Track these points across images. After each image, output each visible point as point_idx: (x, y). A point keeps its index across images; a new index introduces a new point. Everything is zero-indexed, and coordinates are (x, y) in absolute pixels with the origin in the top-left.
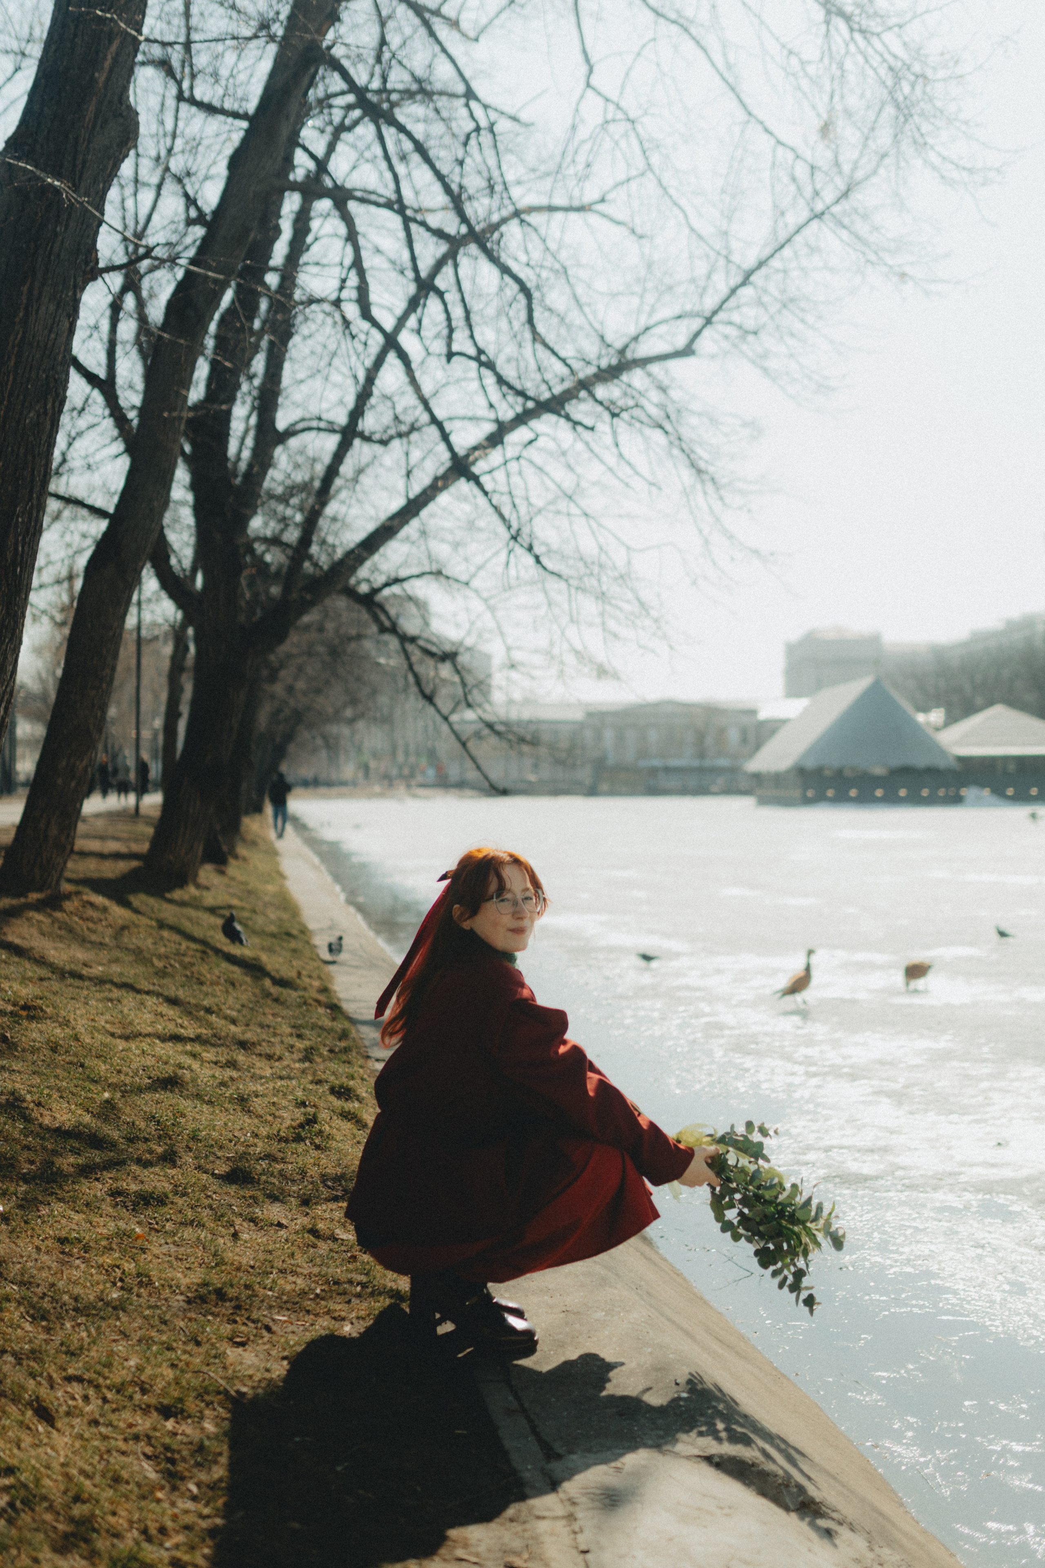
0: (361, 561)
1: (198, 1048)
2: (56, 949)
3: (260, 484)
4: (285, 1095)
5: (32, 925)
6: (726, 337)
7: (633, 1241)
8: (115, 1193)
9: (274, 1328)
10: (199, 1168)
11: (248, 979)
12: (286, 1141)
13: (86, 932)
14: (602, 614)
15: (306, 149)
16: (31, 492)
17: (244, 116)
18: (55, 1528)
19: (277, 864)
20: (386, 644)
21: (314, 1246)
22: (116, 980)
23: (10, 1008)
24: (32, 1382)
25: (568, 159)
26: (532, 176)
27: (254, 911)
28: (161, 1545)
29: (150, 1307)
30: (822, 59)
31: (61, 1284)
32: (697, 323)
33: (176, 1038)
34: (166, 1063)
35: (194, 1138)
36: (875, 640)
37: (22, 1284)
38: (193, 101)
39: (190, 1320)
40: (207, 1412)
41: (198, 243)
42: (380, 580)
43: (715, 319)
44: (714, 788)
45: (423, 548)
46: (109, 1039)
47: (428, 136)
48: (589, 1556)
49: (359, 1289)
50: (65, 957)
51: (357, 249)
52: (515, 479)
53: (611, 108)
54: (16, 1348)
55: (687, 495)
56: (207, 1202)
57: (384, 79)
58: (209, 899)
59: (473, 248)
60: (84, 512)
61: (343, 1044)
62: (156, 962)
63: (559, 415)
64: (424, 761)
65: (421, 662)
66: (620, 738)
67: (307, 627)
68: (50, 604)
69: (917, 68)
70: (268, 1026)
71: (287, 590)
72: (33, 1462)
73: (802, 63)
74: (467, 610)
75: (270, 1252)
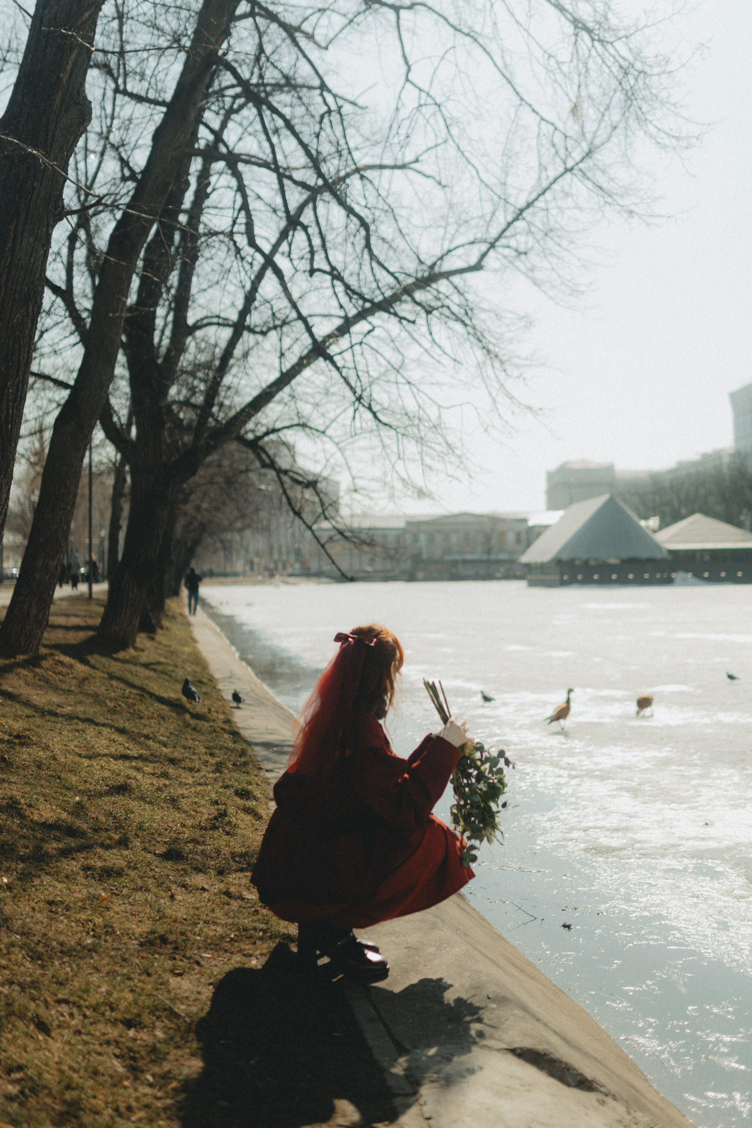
0: (249, 416)
1: (140, 764)
2: (37, 695)
3: (176, 364)
4: (203, 796)
5: (20, 678)
6: (505, 257)
7: (453, 898)
8: (86, 868)
9: (202, 963)
10: (145, 849)
11: (174, 715)
12: (206, 829)
13: (58, 683)
14: (421, 453)
15: (207, 126)
16: (18, 371)
17: (163, 103)
18: (54, 1108)
19: (191, 632)
20: (265, 475)
21: (228, 904)
22: (81, 716)
23: (7, 738)
24: (33, 1004)
25: (394, 132)
26: (367, 143)
27: (176, 666)
28: (129, 1119)
29: (114, 949)
30: (571, 61)
31: (50, 934)
32: (484, 247)
33: (125, 757)
34: (118, 775)
35: (140, 828)
36: (610, 469)
37: (22, 934)
38: (125, 93)
39: (143, 958)
40: (158, 1024)
41: (131, 193)
42: (263, 430)
43: (497, 244)
44: (498, 575)
45: (293, 407)
46: (77, 759)
47: (294, 117)
48: (431, 1122)
49: (261, 934)
50: (44, 700)
51: (245, 197)
52: (358, 358)
53: (424, 95)
54: (21, 980)
55: (481, 369)
56: (151, 874)
57: (261, 77)
58: (144, 658)
59: (327, 196)
60: (51, 384)
61: (243, 760)
62: (108, 702)
63: (390, 313)
64: (292, 558)
65: (292, 488)
66: (431, 539)
67: (210, 464)
68: (26, 450)
69: (638, 65)
70: (190, 748)
71: (197, 438)
72: (36, 1061)
73: (558, 63)
74: (324, 451)
75: (197, 909)
